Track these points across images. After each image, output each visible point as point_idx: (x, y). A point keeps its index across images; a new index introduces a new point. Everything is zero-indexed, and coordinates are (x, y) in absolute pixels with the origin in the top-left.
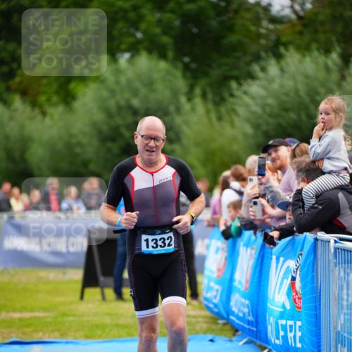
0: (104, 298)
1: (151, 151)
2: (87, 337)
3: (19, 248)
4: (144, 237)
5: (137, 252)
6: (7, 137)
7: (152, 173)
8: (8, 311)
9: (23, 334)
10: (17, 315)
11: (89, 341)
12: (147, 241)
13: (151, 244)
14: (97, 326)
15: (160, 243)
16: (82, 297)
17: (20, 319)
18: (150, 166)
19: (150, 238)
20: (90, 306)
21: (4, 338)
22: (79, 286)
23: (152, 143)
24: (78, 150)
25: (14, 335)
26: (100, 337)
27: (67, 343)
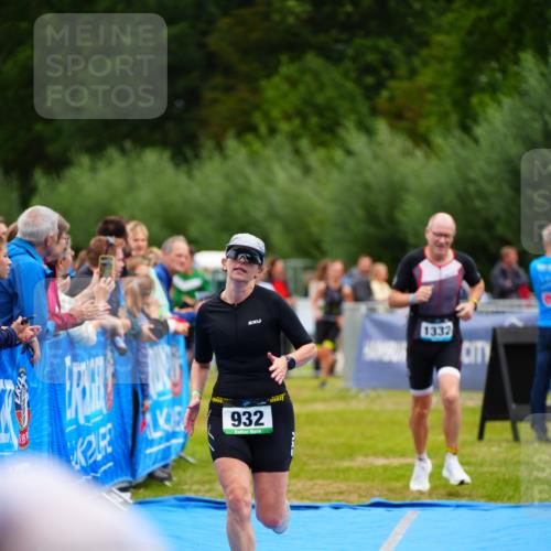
0: (516, 438)
1: (441, 246)
2: (490, 498)
3: (386, 358)
4: (424, 325)
5: (416, 337)
6: (367, 187)
7: (440, 267)
8: (366, 456)
9: (391, 490)
10: (381, 462)
11: (493, 504)
12: (427, 329)
13: (430, 331)
14: (506, 482)
15: (438, 331)
16: (481, 436)
17: (385, 468)
18: (438, 260)
19: (430, 326)
20: (494, 449)
21: (360, 496)
22: (477, 418)
23: (443, 240)
24: (478, 204)
25: (376, 493)
26: (509, 499)
27: (458, 506)
